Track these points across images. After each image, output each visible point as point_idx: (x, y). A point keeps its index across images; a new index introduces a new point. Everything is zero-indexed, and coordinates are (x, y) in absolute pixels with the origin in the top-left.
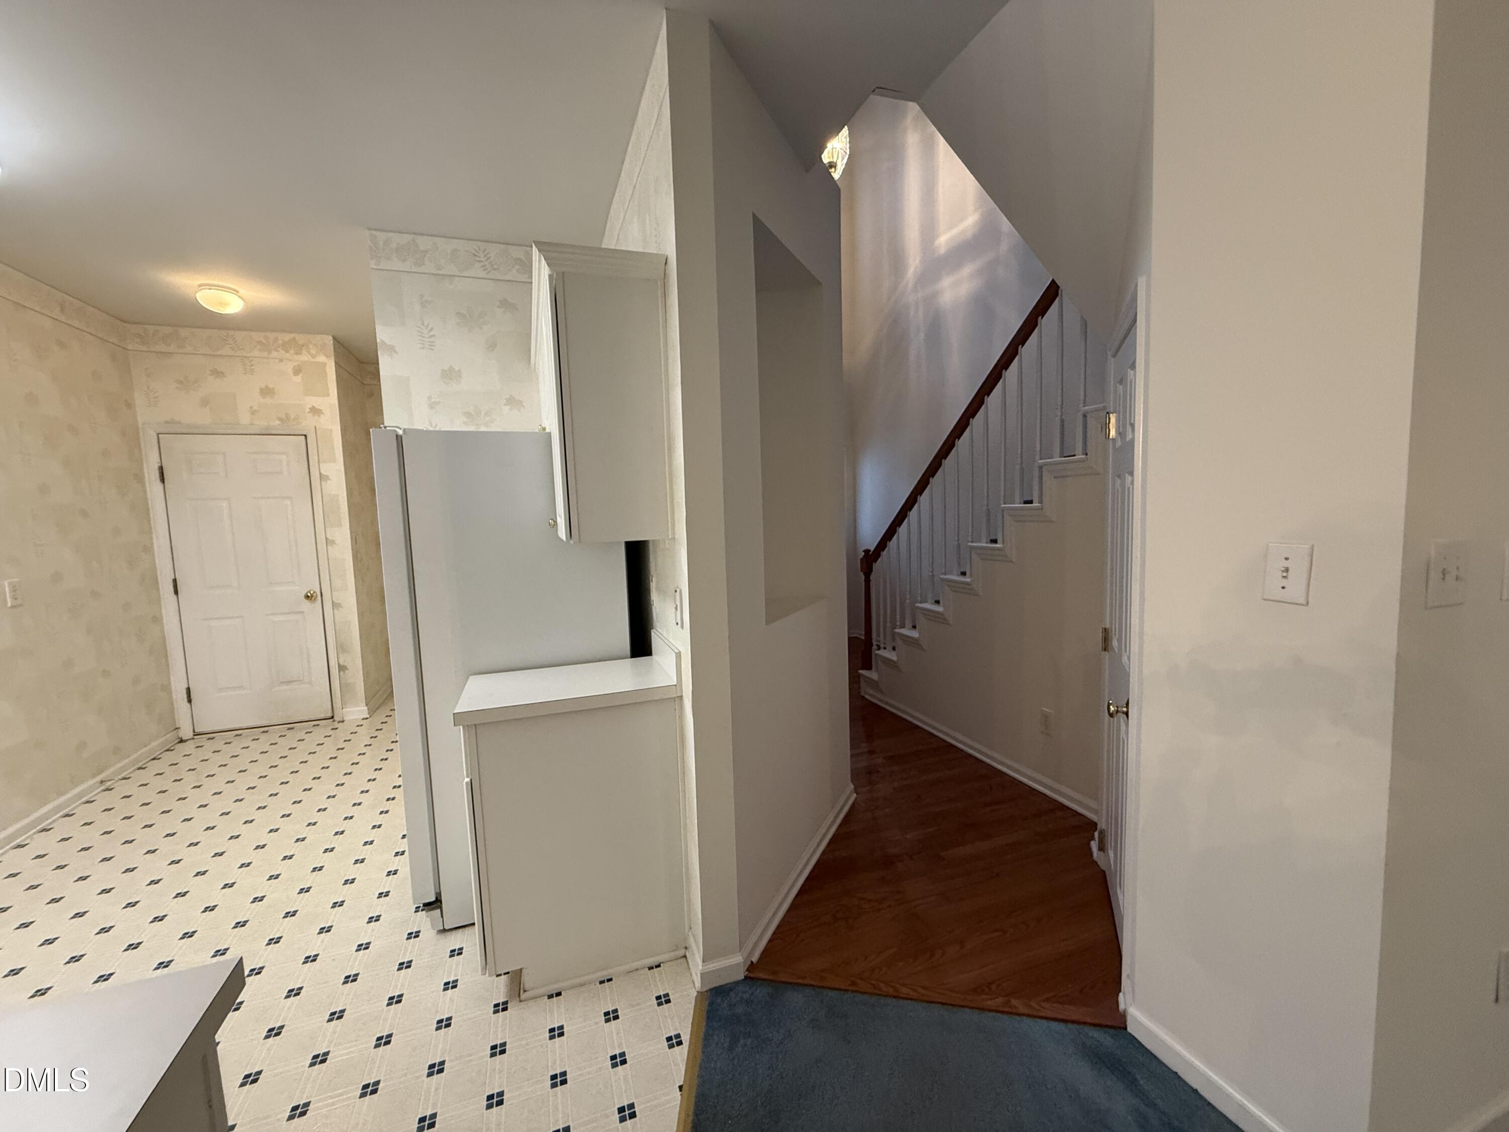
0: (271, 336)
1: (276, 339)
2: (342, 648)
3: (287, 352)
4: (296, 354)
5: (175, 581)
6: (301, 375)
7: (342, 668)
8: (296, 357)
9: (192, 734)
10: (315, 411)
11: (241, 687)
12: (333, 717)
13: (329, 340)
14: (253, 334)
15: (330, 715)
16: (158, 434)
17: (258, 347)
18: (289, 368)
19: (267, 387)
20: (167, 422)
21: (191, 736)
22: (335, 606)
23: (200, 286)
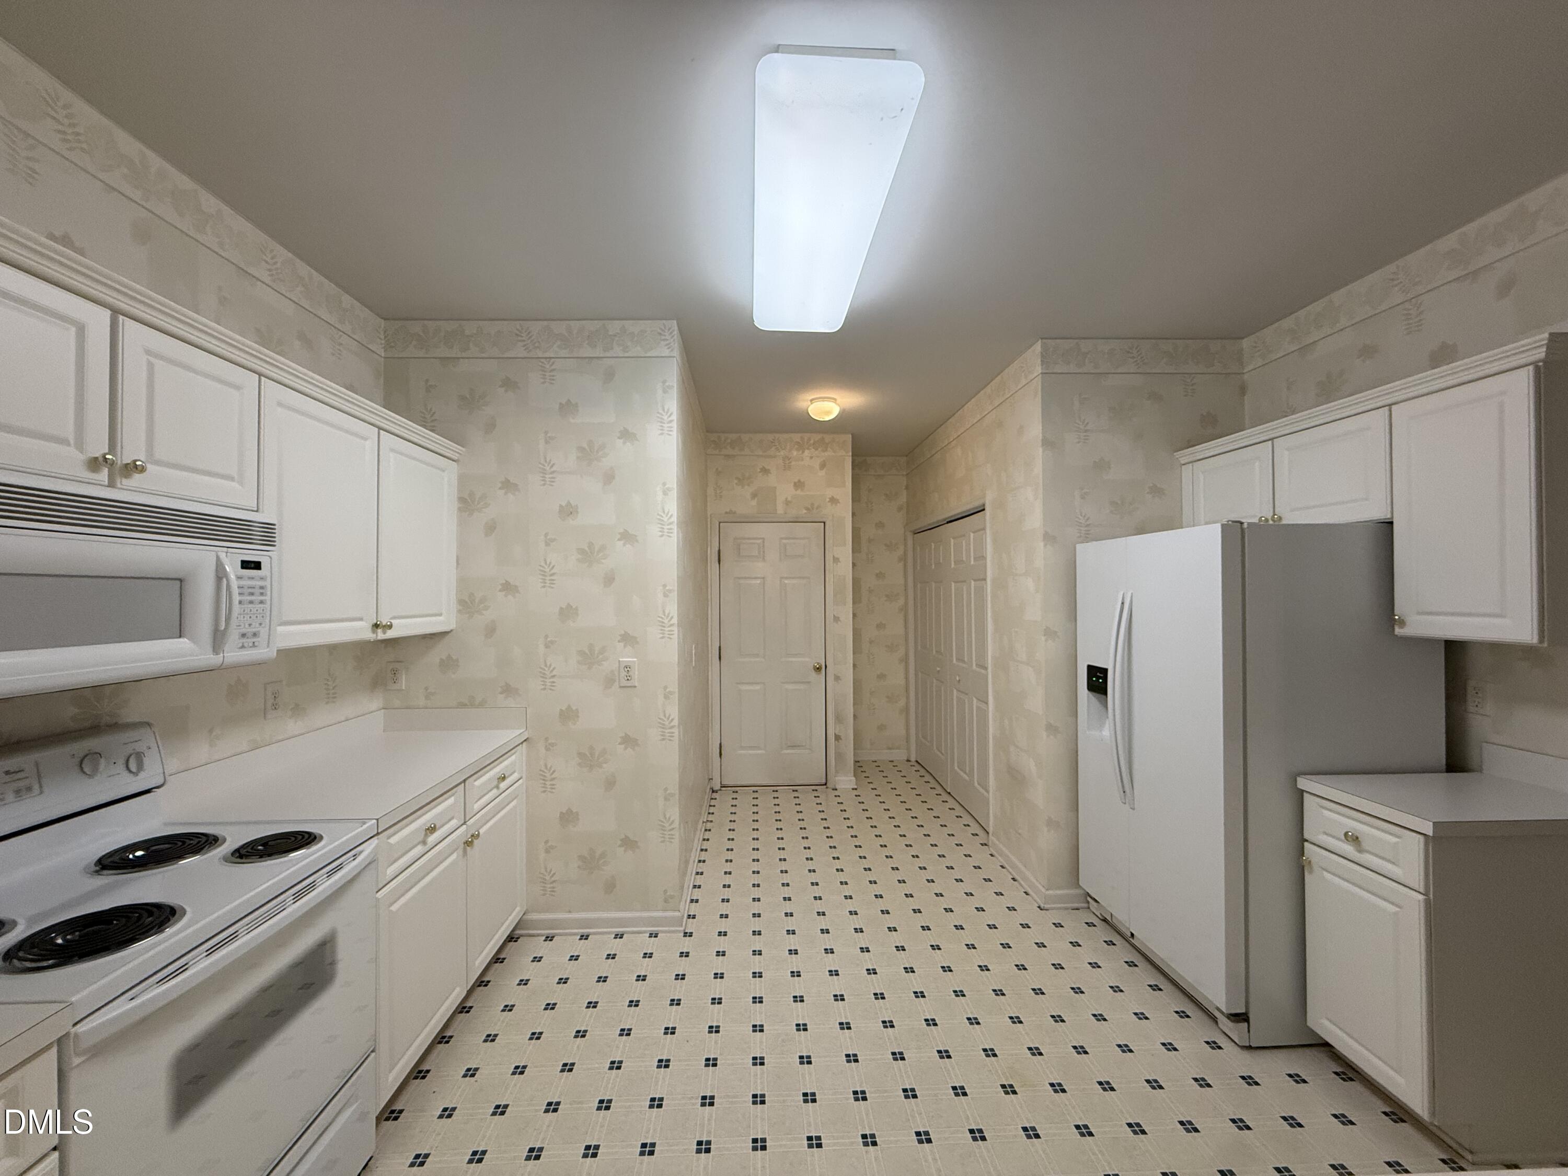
0: (806, 436)
1: (809, 439)
2: (839, 719)
3: (817, 449)
4: (824, 451)
5: (720, 647)
6: (825, 469)
7: (837, 738)
8: (823, 454)
9: (720, 785)
10: (833, 500)
11: (758, 748)
12: (826, 784)
13: (849, 438)
14: (792, 435)
15: (824, 781)
16: (720, 523)
17: (796, 446)
18: (816, 464)
19: (799, 481)
20: (726, 513)
21: (719, 788)
22: (837, 678)
23: (811, 400)
